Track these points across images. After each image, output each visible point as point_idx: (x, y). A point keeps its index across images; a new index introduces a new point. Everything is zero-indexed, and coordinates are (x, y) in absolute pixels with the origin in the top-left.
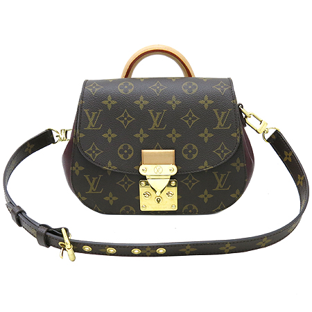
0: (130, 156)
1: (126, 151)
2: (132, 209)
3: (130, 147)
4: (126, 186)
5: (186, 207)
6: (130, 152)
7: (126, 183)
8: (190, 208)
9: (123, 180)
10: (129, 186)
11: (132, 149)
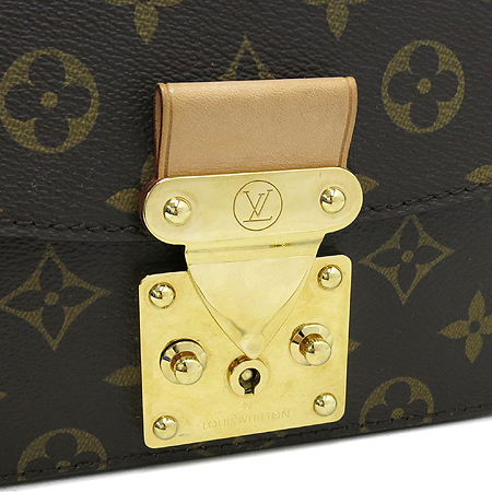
0: (80, 128)
1: (49, 100)
2: (86, 441)
3: (76, 71)
4: (53, 318)
5: (377, 398)
6: (75, 101)
7: (51, 299)
8: (399, 394)
9: (32, 283)
10: (71, 314)
11: (91, 85)
